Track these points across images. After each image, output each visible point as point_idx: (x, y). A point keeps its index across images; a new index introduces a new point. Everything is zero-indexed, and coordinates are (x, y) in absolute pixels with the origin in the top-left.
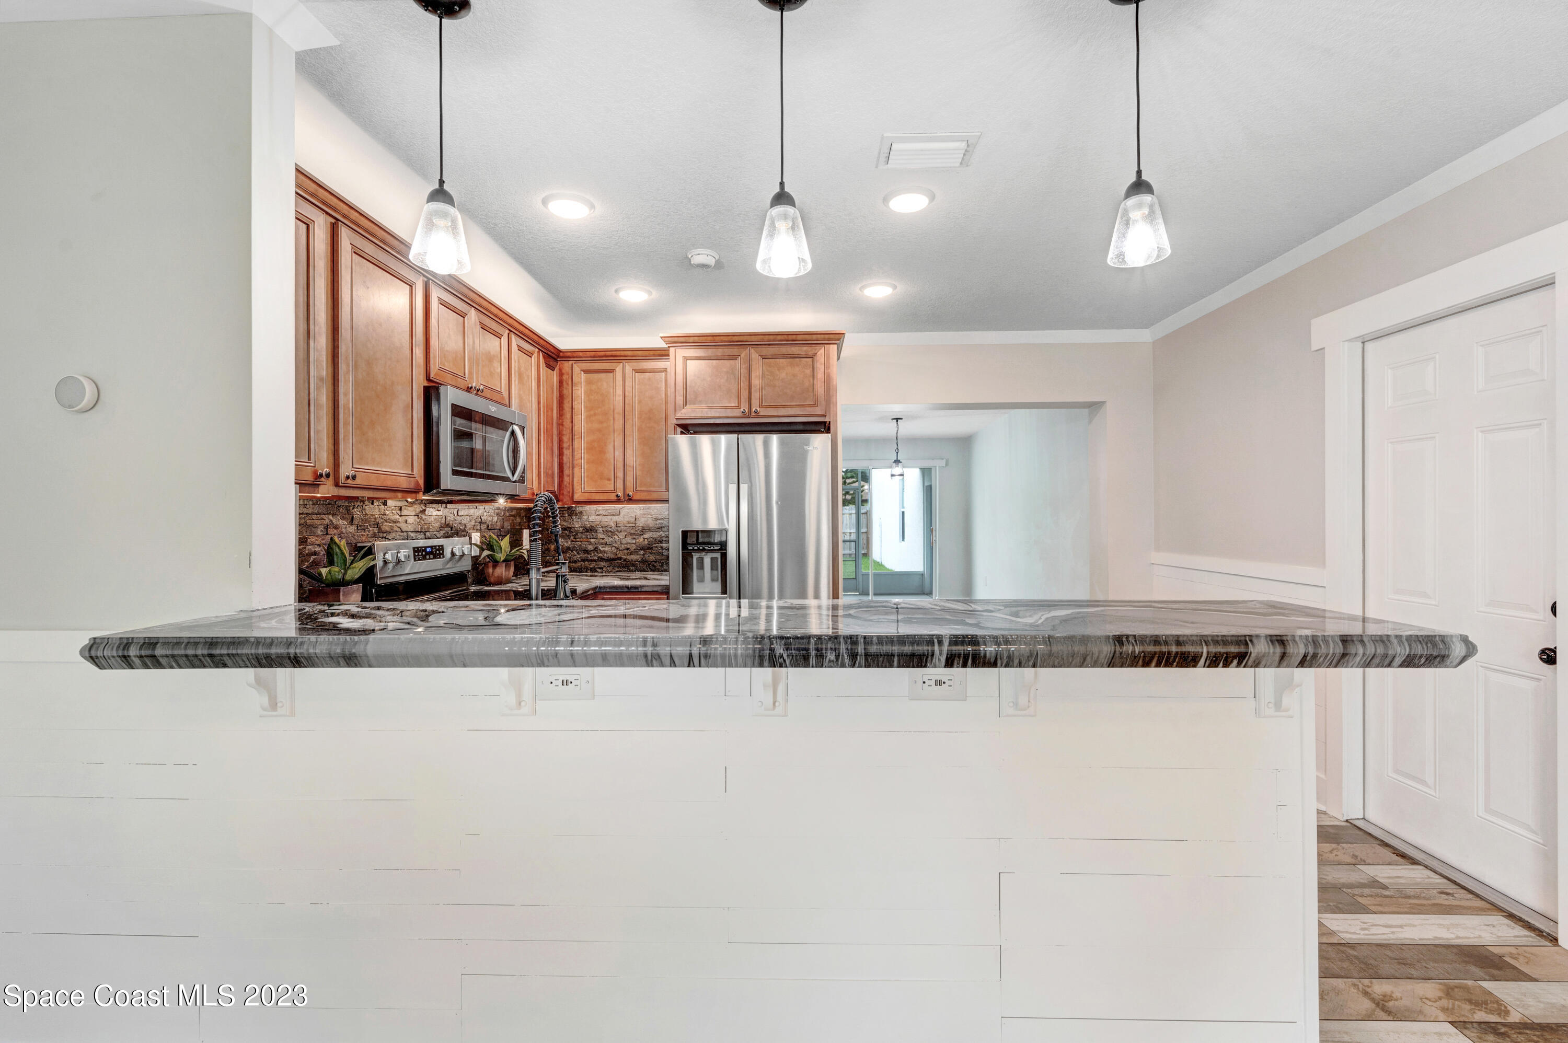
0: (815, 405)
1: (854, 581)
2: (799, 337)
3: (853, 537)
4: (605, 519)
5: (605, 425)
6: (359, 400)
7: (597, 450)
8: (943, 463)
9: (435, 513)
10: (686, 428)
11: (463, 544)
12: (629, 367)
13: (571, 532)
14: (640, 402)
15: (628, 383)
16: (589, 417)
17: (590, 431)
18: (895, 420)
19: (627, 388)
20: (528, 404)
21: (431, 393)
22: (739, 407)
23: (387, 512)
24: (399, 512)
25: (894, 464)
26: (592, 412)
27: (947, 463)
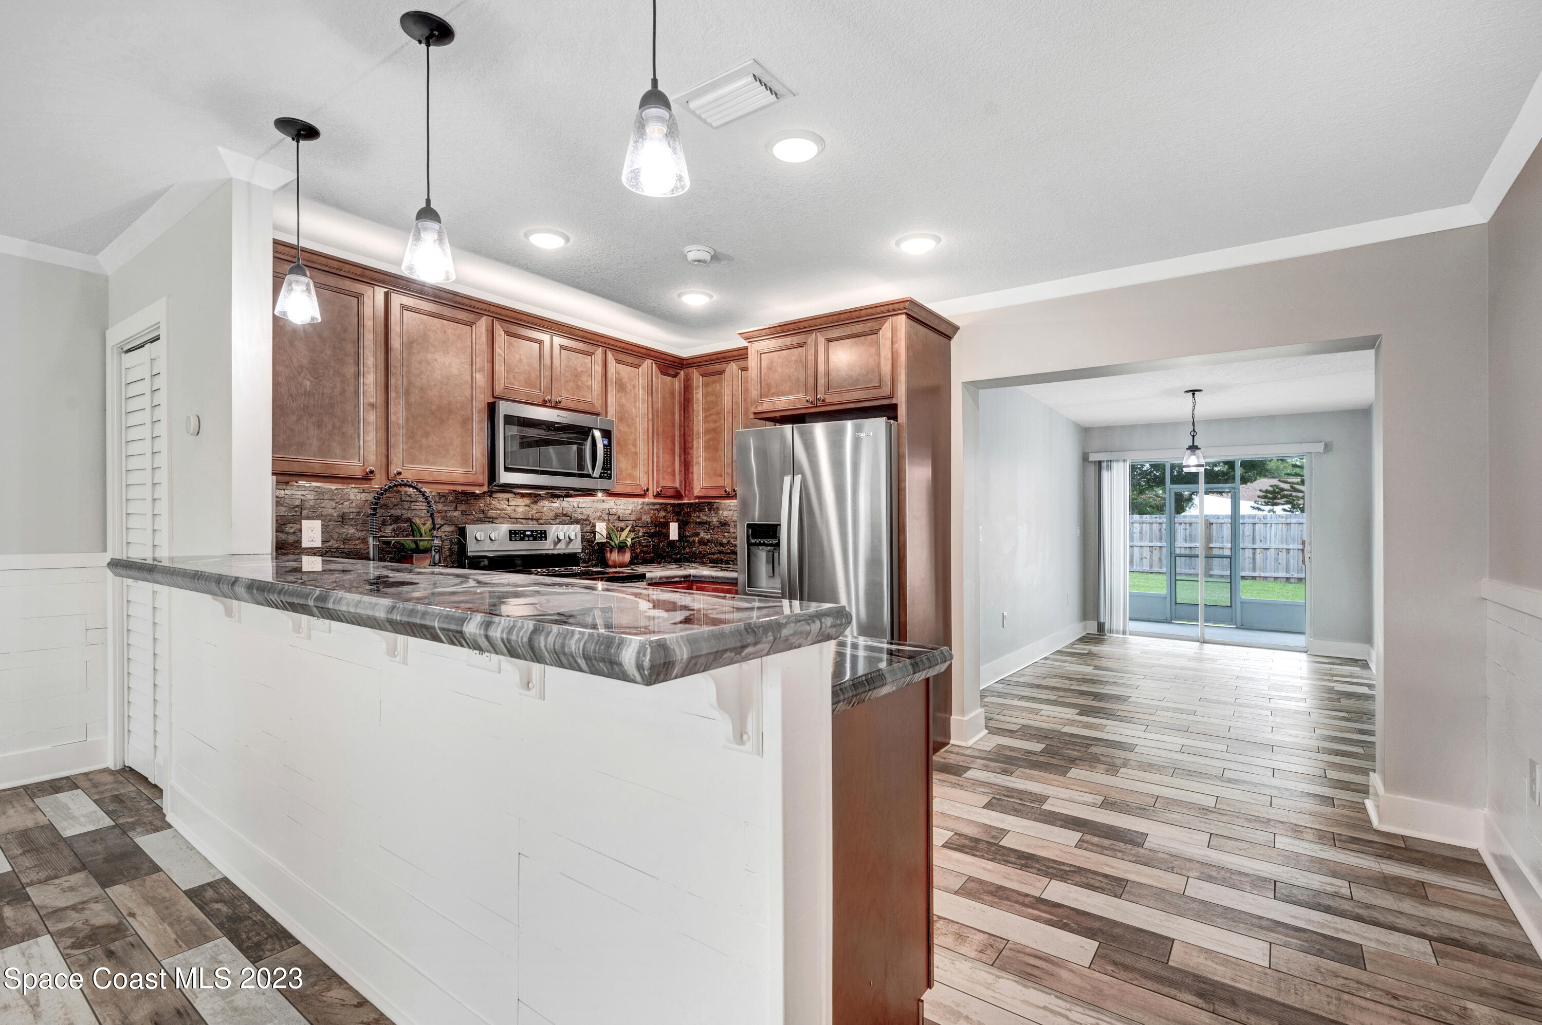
0: (879, 387)
1: (1230, 610)
2: (863, 312)
3: (1227, 552)
5: (718, 424)
7: (712, 448)
8: (1320, 447)
12: (735, 367)
13: (710, 526)
15: (735, 382)
16: (705, 418)
17: (707, 432)
18: (1191, 393)
19: (737, 388)
20: (634, 411)
21: (492, 409)
22: (805, 397)
23: (493, 502)
24: (506, 502)
25: (1189, 452)
26: (709, 413)
27: (1328, 447)
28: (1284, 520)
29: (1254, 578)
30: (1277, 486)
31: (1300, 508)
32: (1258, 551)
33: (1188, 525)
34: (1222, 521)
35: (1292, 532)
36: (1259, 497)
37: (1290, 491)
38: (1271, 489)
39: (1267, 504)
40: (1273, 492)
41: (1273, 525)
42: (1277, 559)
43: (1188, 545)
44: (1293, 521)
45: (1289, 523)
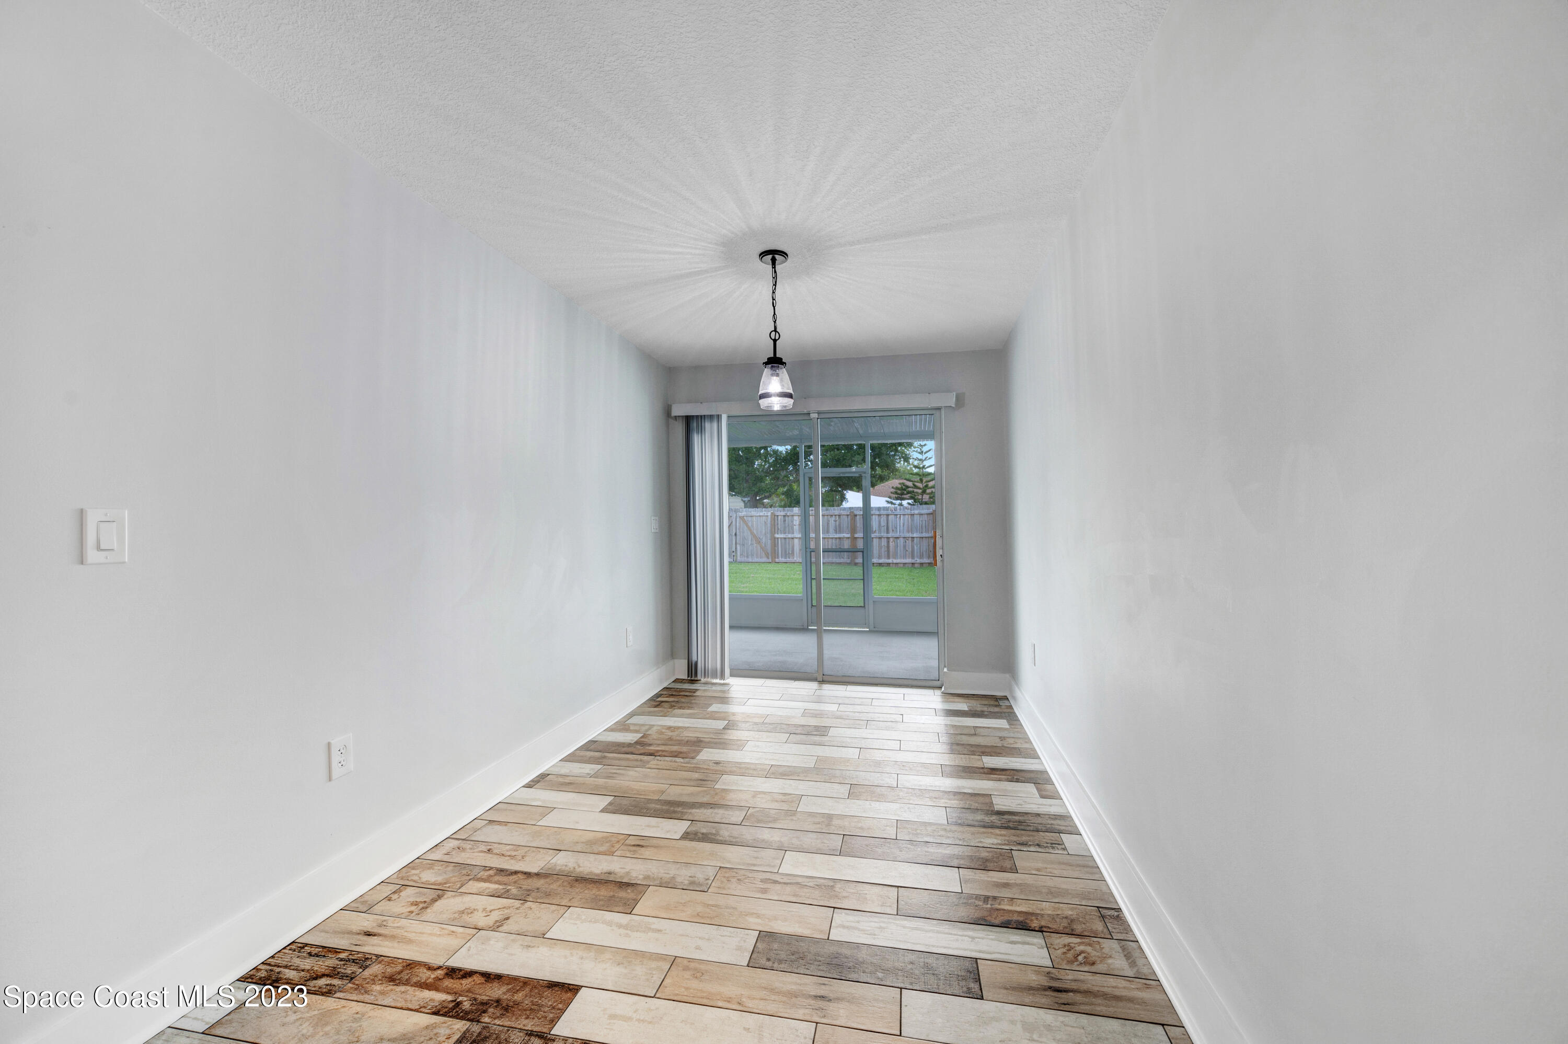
1: (862, 610)
18: (769, 260)
28: (908, 512)
29: (888, 564)
30: (903, 483)
31: (919, 502)
32: (891, 540)
33: (837, 517)
35: (915, 522)
36: (892, 493)
37: (912, 488)
38: (899, 486)
39: (897, 499)
40: (902, 489)
41: (902, 516)
42: (905, 547)
43: (838, 536)
44: (916, 512)
45: (912, 515)
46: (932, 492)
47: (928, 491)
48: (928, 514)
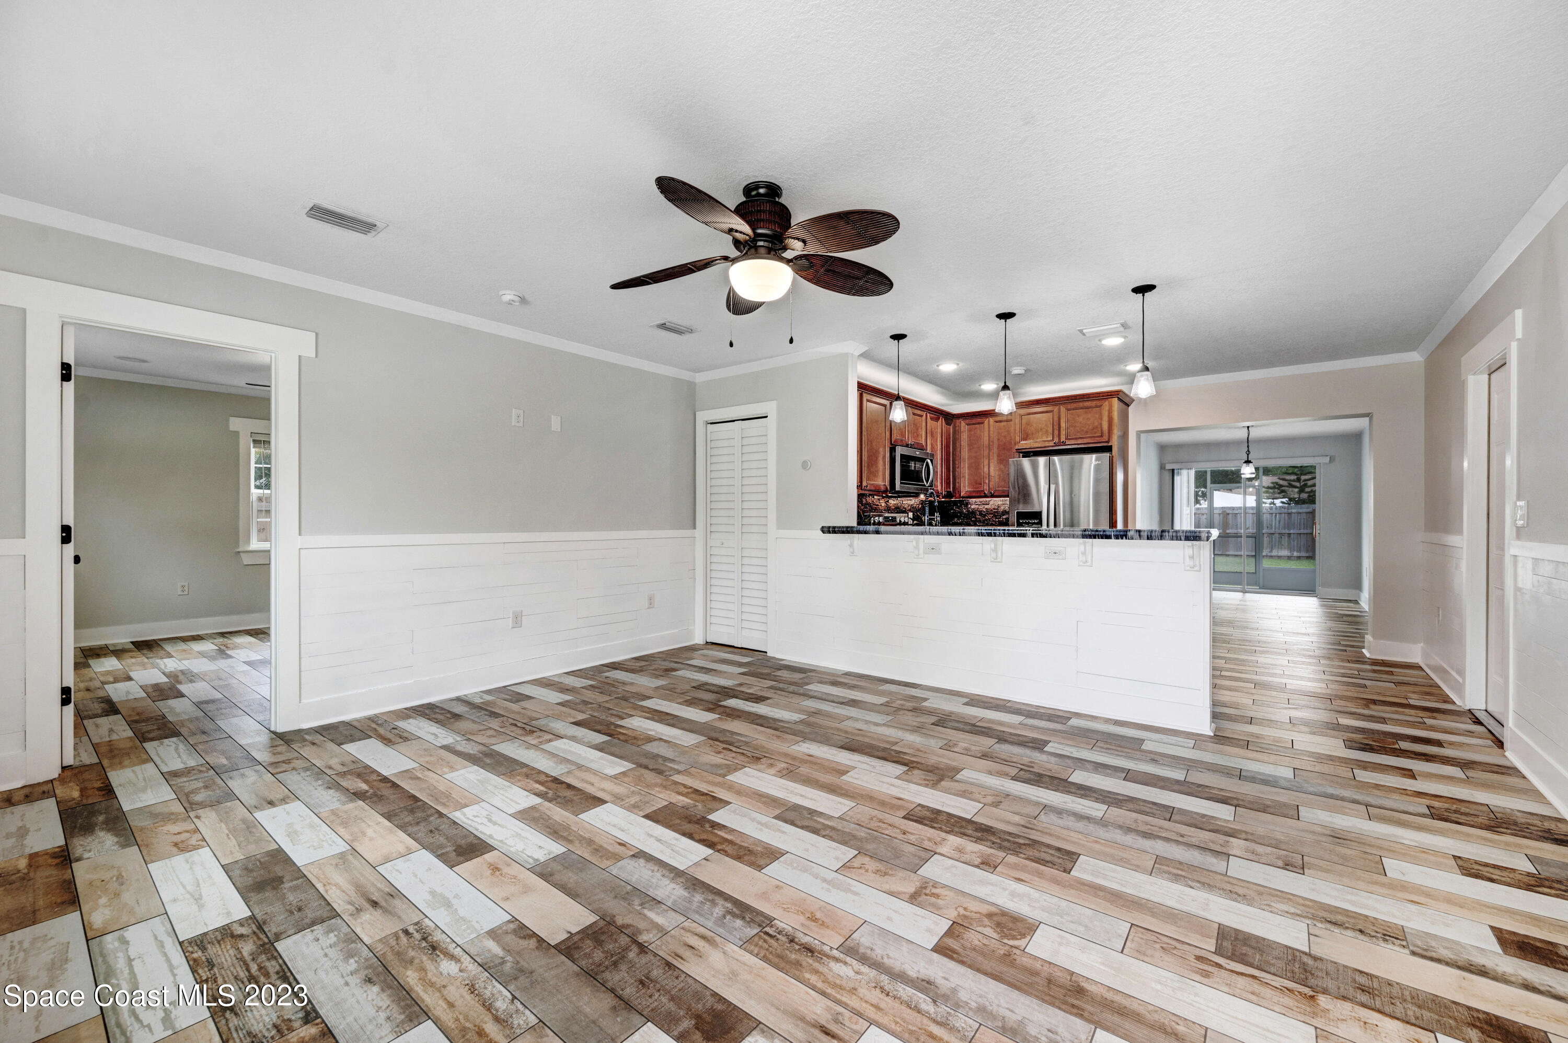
0: (1102, 436)
1: (1254, 575)
4: (980, 507)
5: (978, 454)
6: (869, 457)
7: (975, 466)
8: (1327, 460)
9: (893, 502)
10: (1027, 454)
11: (905, 517)
12: (991, 420)
14: (998, 439)
15: (992, 428)
16: (970, 450)
17: (969, 457)
19: (991, 432)
20: (936, 447)
21: (893, 450)
22: (1053, 440)
26: (972, 447)
27: (1332, 459)
30: (1277, 483)
34: (1237, 512)
37: (1288, 487)
38: (1272, 485)
41: (1278, 515)
44: (1291, 510)
45: (1290, 514)
46: (1312, 491)
47: (1307, 490)
48: (1307, 513)
